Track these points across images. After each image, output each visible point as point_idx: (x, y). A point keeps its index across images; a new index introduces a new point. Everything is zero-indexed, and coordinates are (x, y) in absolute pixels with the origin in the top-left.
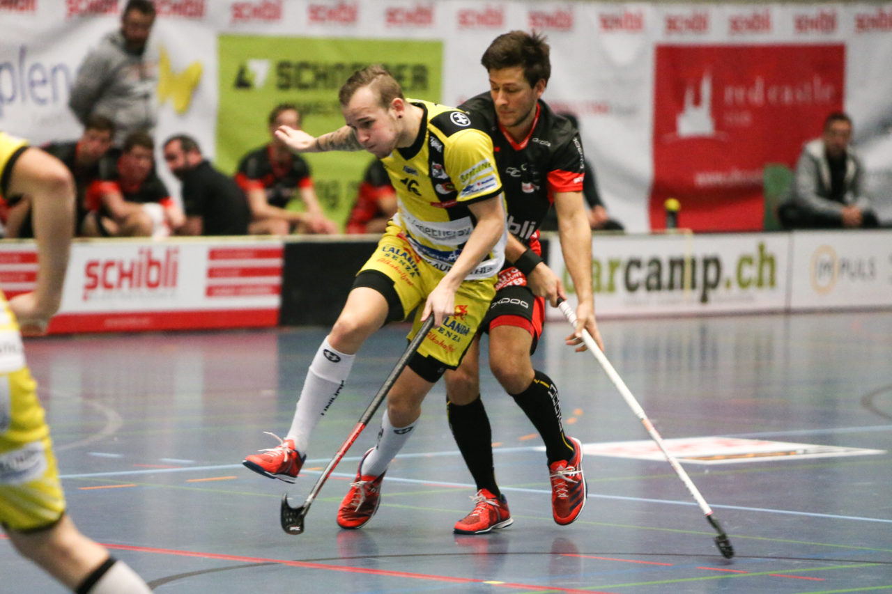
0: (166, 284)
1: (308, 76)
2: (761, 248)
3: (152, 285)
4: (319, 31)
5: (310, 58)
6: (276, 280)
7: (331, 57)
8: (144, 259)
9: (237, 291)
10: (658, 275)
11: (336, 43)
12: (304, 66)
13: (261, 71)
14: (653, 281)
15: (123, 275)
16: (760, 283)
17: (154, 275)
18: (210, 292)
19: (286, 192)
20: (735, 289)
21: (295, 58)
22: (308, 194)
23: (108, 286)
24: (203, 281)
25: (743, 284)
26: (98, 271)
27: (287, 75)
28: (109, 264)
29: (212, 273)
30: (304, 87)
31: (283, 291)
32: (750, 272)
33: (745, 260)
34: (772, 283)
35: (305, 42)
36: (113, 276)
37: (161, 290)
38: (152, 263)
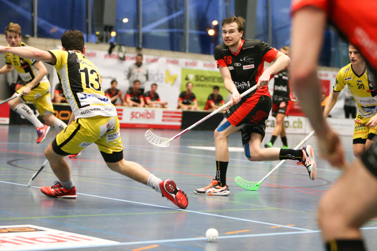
0: (152, 118)
1: (202, 79)
2: (299, 120)
3: (148, 118)
4: (206, 69)
5: (203, 75)
6: (180, 119)
7: (208, 75)
8: (146, 112)
9: (170, 121)
10: (274, 124)
11: (210, 72)
12: (202, 76)
13: (191, 77)
14: (273, 125)
15: (140, 115)
16: (298, 127)
17: (148, 116)
18: (163, 120)
19: (190, 101)
20: (292, 128)
21: (200, 74)
22: (195, 102)
23: (137, 117)
24: (161, 118)
25: (294, 127)
26: (134, 114)
27: (198, 78)
28: (137, 113)
29: (164, 116)
30: (201, 81)
31: (182, 121)
32: (296, 125)
33: (295, 122)
34: (301, 127)
35: (203, 71)
36: (138, 115)
37: (150, 119)
38: (148, 113)
